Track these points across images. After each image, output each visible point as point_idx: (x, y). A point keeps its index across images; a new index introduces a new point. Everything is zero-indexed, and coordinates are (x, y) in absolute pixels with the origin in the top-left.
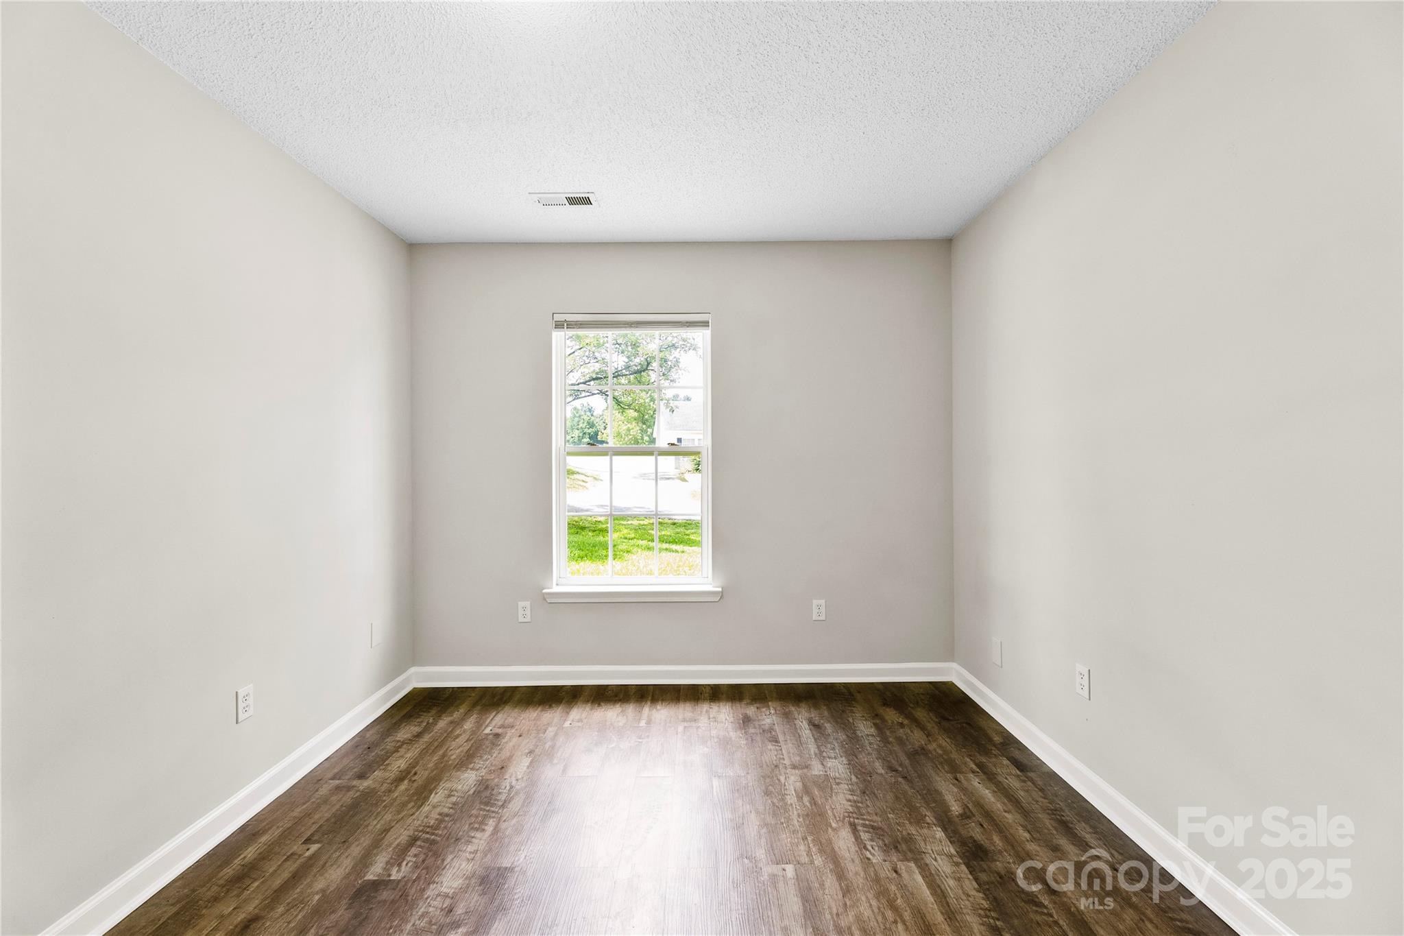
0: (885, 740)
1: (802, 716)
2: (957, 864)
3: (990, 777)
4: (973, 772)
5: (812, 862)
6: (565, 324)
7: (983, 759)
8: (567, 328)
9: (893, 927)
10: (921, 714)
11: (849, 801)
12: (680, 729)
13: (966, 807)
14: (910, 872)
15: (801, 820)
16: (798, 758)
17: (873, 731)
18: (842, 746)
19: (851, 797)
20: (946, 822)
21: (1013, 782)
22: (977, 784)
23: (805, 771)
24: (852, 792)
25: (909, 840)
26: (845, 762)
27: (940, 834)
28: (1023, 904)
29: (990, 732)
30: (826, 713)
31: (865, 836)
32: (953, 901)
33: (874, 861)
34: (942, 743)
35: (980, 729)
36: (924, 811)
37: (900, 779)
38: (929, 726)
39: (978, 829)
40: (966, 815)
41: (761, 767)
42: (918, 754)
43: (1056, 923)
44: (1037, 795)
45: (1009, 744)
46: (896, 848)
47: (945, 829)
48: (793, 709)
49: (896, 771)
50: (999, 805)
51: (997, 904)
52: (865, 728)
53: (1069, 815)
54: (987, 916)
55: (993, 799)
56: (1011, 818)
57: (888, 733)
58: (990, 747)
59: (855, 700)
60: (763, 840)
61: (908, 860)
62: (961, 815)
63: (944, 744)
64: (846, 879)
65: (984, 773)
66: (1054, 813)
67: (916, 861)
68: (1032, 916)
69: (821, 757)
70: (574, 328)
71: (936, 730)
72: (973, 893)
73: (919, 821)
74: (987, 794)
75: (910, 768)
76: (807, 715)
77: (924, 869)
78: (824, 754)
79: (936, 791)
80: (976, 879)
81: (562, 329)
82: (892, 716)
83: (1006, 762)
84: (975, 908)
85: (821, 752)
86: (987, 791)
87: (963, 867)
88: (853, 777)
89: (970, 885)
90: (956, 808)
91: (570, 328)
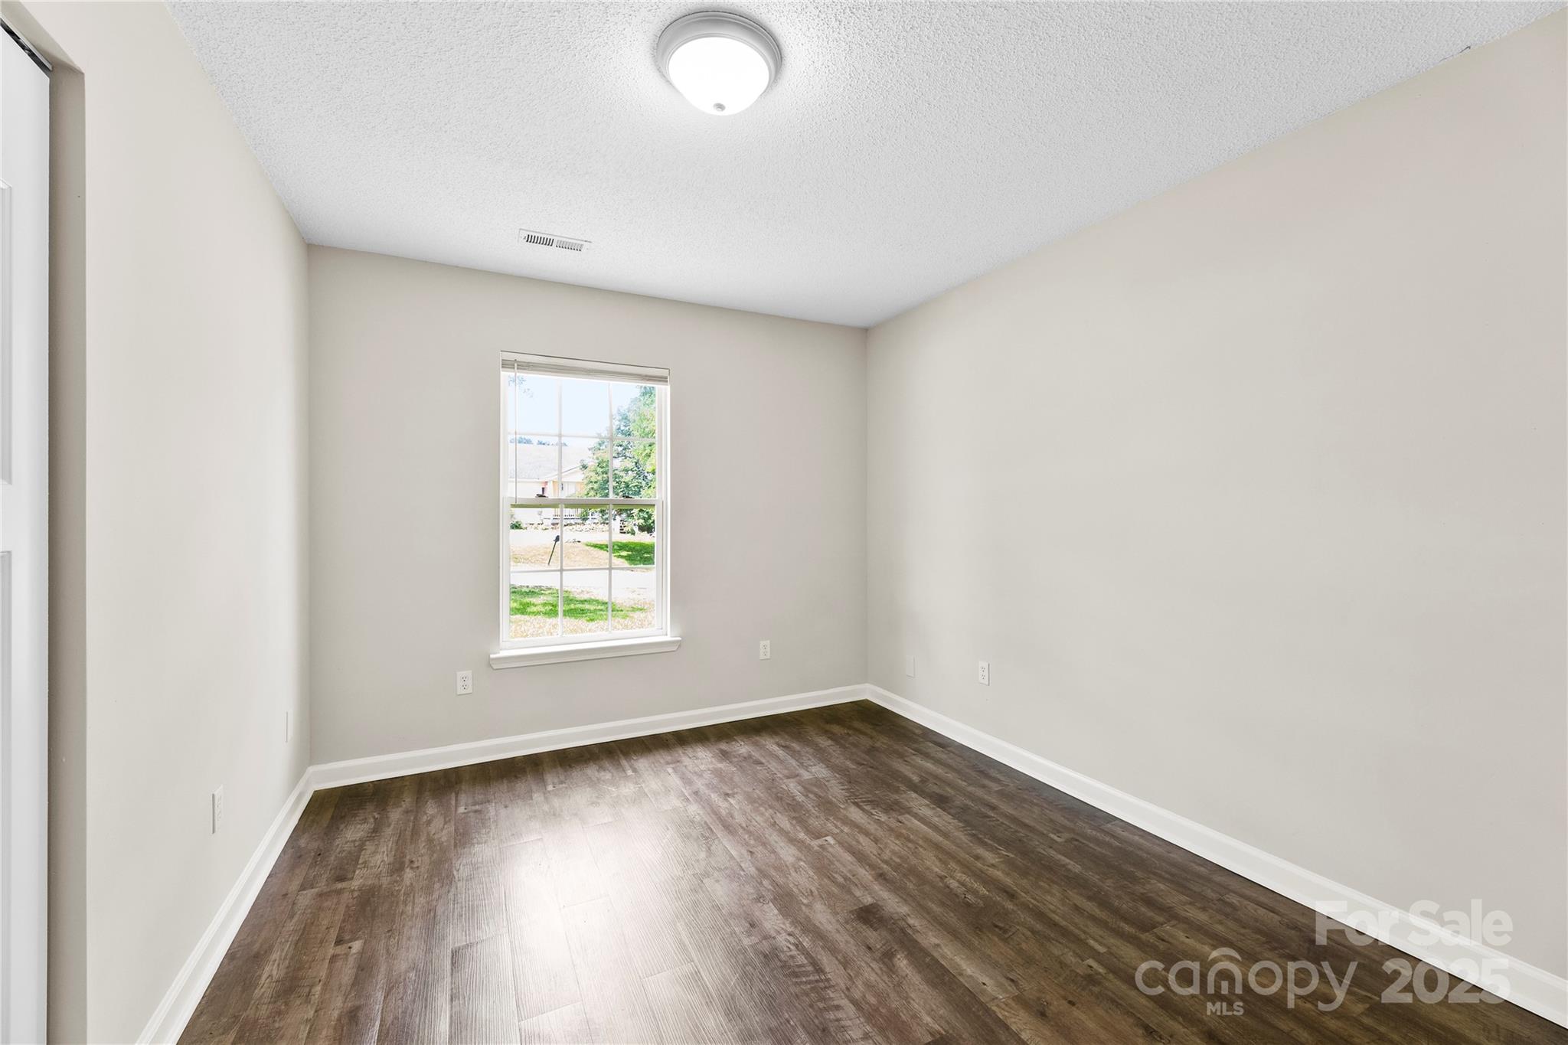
0: (842, 746)
1: (771, 744)
2: (933, 809)
3: (927, 756)
4: (914, 755)
5: (842, 831)
6: (516, 365)
7: (916, 746)
8: (518, 369)
9: (916, 850)
10: (857, 724)
11: (843, 790)
12: (670, 770)
13: (921, 776)
14: (908, 820)
15: (817, 809)
16: (786, 771)
17: (830, 742)
18: (815, 757)
19: (842, 787)
20: (914, 787)
21: (942, 755)
22: (919, 761)
23: (798, 778)
24: (842, 784)
25: (897, 802)
26: (824, 766)
27: (914, 795)
28: (981, 819)
29: (910, 728)
30: (786, 737)
31: (868, 808)
32: (943, 828)
33: (883, 820)
34: (882, 742)
35: (904, 727)
36: (896, 784)
37: (870, 769)
38: (869, 731)
39: (935, 787)
40: (924, 781)
41: (762, 783)
42: (871, 751)
43: (1002, 823)
44: (959, 759)
45: (927, 734)
46: (892, 809)
47: (916, 792)
48: (757, 738)
49: (863, 764)
50: (940, 771)
51: (967, 823)
52: (824, 742)
53: (983, 767)
54: (966, 830)
55: (935, 768)
56: (950, 776)
57: (842, 742)
58: (915, 737)
59: (802, 723)
60: (798, 828)
61: (904, 814)
62: (920, 781)
63: (885, 741)
64: (872, 834)
65: (921, 754)
66: (974, 767)
67: (909, 813)
68: (988, 823)
69: (806, 768)
70: (525, 369)
71: (874, 734)
72: (951, 821)
73: (897, 791)
74: (929, 765)
75: (872, 761)
76: (772, 740)
77: (916, 816)
78: (805, 764)
79: (897, 771)
80: (949, 814)
81: (512, 370)
82: (836, 729)
83: (931, 744)
84: (957, 828)
85: (802, 764)
86: (929, 764)
87: (939, 809)
88: (836, 774)
89: (948, 818)
90: (915, 779)
91: (521, 369)
